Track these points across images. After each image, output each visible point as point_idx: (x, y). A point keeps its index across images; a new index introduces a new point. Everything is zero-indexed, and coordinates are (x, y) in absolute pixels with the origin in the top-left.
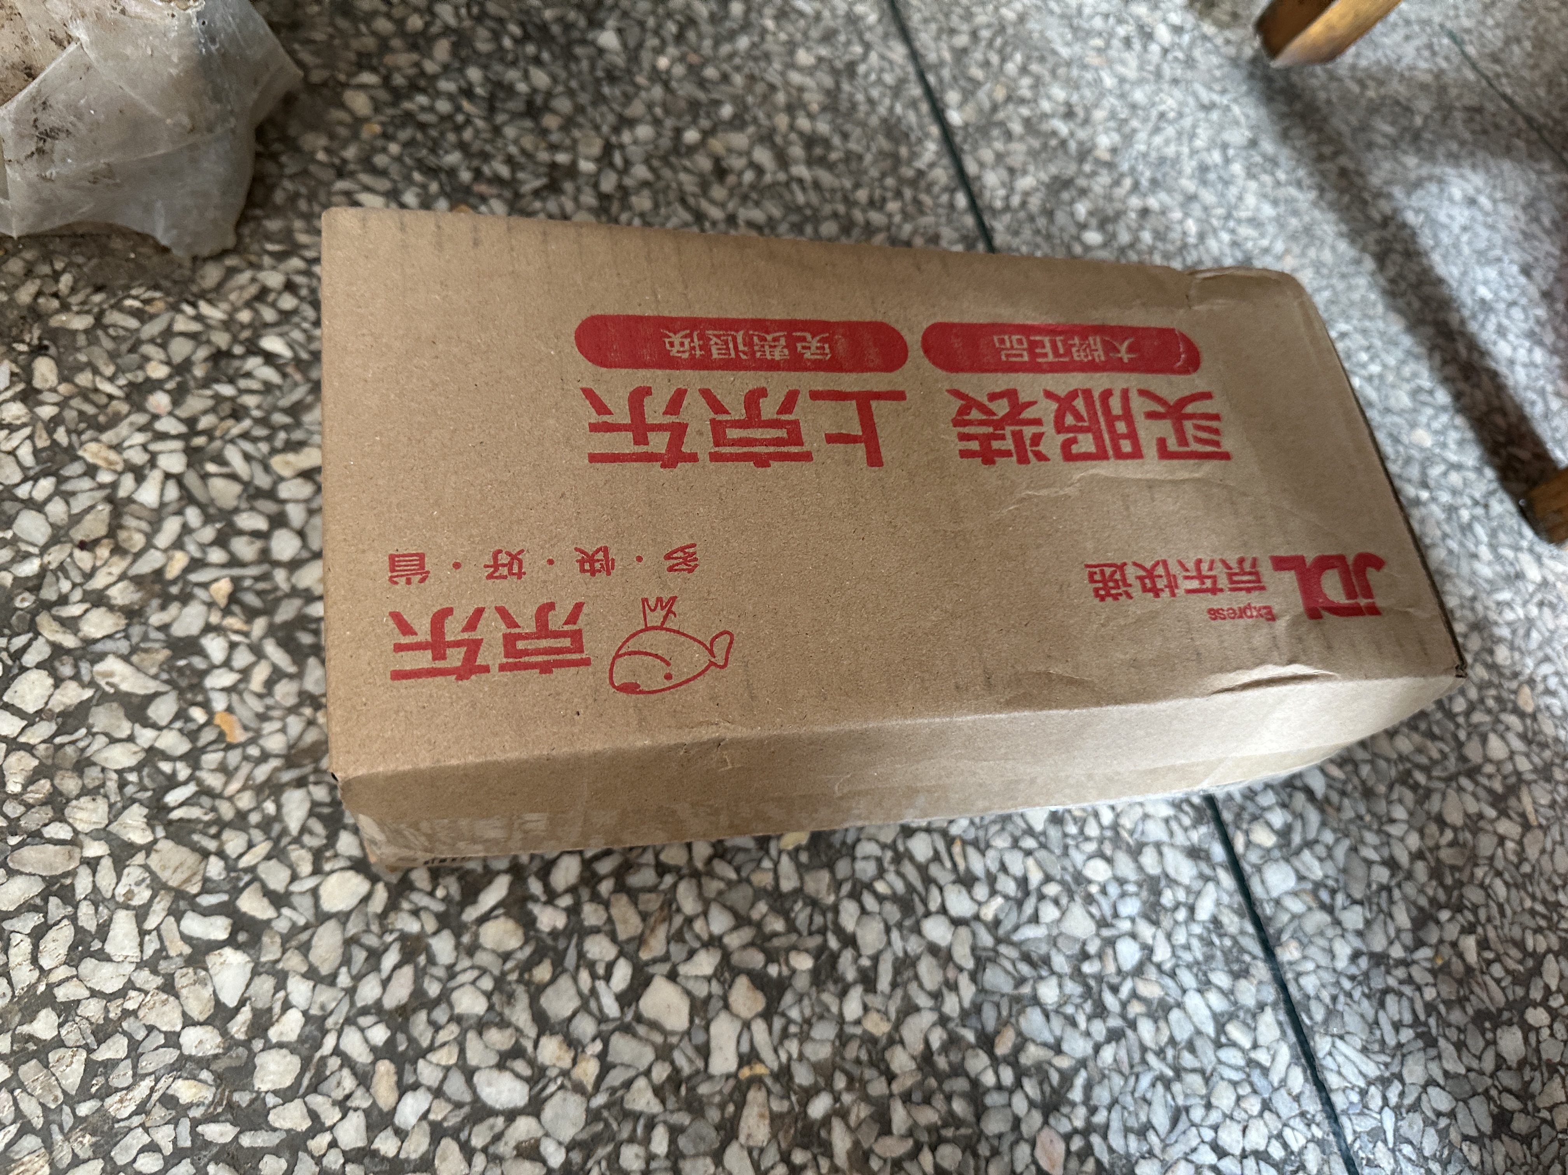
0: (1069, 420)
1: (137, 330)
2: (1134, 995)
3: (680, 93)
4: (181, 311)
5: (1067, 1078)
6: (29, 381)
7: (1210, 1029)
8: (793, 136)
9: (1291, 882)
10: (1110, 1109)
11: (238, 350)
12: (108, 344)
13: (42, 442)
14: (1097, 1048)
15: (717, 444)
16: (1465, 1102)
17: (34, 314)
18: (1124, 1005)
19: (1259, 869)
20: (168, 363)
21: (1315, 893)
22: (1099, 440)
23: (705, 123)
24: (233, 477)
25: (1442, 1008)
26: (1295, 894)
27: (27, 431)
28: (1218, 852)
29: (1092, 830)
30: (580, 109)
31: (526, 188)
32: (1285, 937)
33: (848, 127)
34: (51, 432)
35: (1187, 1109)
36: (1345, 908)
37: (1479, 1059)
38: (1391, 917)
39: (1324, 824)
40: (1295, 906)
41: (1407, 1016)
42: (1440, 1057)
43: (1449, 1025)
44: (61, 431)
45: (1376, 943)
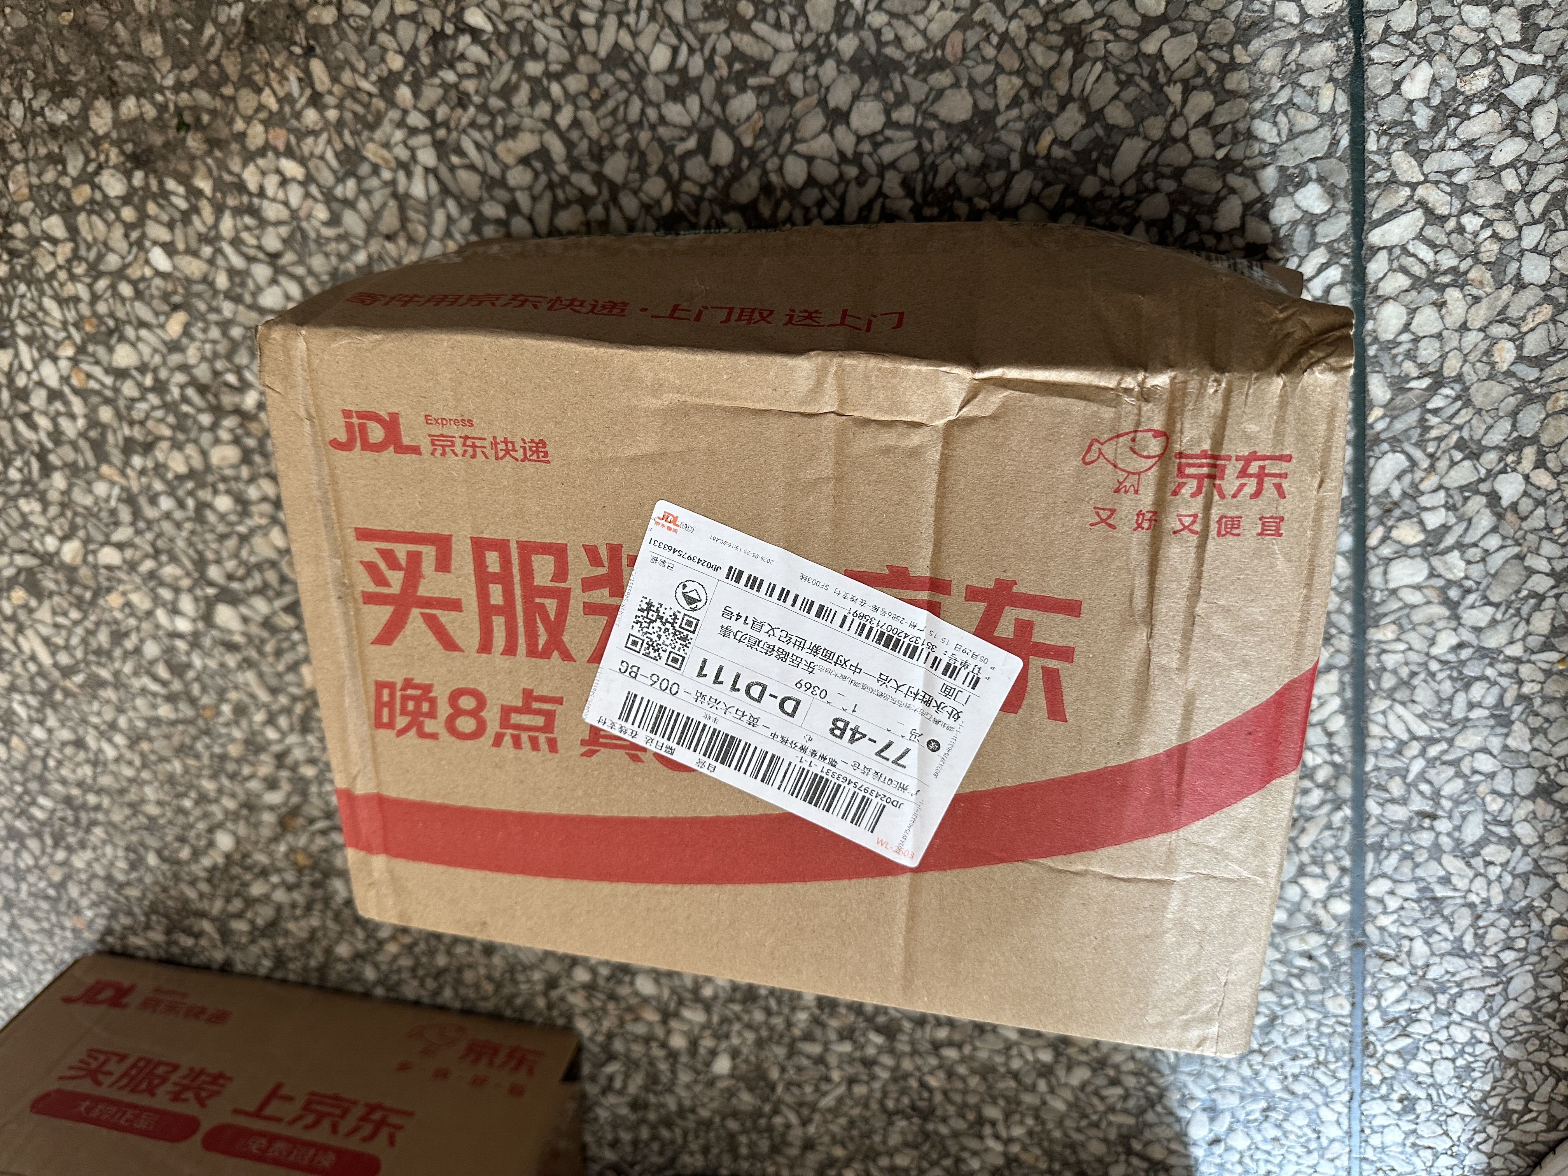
1: (370, 18)
6: (312, 85)
9: (1420, 577)
11: (449, 29)
12: (353, 36)
13: (338, 146)
16: (1513, 770)
19: (1387, 561)
20: (401, 52)
21: (1443, 591)
24: (472, 167)
25: (1538, 702)
26: (1418, 587)
27: (324, 136)
32: (1385, 621)
34: (341, 135)
36: (1472, 607)
37: (1554, 744)
38: (1528, 622)
39: (1494, 530)
40: (1414, 598)
41: (1490, 700)
42: (1507, 735)
43: (1537, 715)
44: (346, 133)
45: (1493, 640)
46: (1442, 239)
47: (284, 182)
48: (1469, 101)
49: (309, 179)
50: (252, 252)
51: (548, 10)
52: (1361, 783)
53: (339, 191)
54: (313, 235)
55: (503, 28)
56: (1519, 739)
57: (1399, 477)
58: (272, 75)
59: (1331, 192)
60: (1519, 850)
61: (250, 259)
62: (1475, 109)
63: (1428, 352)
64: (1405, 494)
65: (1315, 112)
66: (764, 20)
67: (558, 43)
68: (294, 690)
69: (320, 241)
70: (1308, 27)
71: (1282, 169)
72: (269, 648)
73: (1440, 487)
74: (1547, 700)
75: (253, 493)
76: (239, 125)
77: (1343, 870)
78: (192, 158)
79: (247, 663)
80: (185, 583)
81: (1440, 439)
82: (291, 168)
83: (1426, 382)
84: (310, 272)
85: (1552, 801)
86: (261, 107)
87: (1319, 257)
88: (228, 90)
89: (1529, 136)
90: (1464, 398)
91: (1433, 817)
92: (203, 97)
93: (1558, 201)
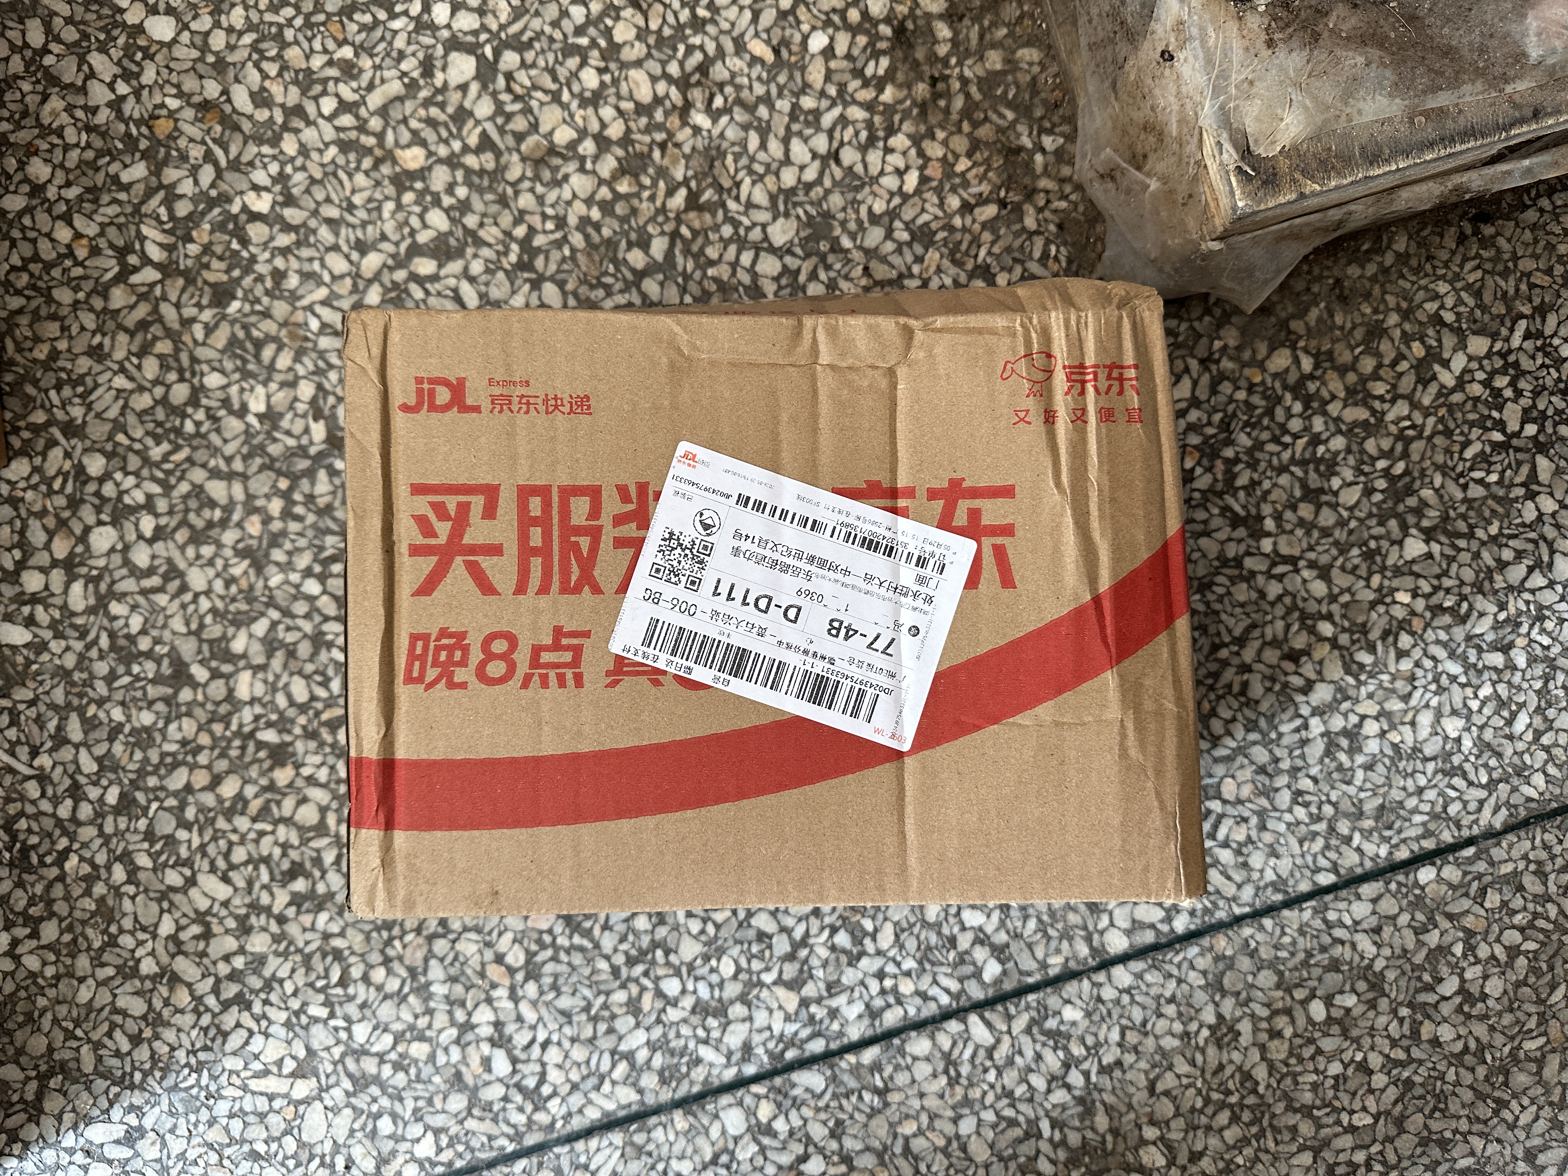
1: (1032, 259)
2: (643, 989)
3: (1374, 615)
5: (587, 934)
6: (977, 205)
7: (623, 1047)
8: (1354, 719)
9: (732, 1131)
10: (569, 964)
12: (1017, 243)
13: (934, 226)
14: (607, 958)
17: (1030, 194)
18: (637, 981)
19: (740, 1103)
21: (725, 1150)
23: (1344, 639)
26: (724, 1132)
27: (940, 214)
28: (750, 1070)
29: (756, 965)
30: (1326, 532)
31: (1230, 500)
32: (691, 1119)
33: (1380, 768)
34: (943, 228)
35: (570, 1023)
39: (780, 1168)
40: (715, 1132)
44: (945, 234)
46: (978, 1061)
47: (900, 173)
48: (1065, 1048)
49: (904, 197)
50: (837, 135)
52: (540, 1148)
53: (897, 224)
54: (859, 197)
57: (807, 1090)
58: (982, 169)
59: (998, 982)
61: (830, 133)
62: (1061, 1054)
63: (902, 1079)
64: (795, 1099)
65: (1047, 955)
68: (390, 137)
69: (855, 204)
70: (1096, 937)
71: (1007, 945)
72: (434, 111)
73: (805, 1121)
75: (607, 112)
76: (941, 135)
77: (450, 1164)
78: (909, 86)
79: (412, 87)
80: (492, 23)
81: (841, 1108)
82: (912, 180)
83: (879, 1084)
84: (828, 192)
86: (957, 157)
87: (954, 986)
88: (966, 127)
89: (1049, 1091)
90: (874, 1113)
92: (959, 103)
93: (1013, 1123)
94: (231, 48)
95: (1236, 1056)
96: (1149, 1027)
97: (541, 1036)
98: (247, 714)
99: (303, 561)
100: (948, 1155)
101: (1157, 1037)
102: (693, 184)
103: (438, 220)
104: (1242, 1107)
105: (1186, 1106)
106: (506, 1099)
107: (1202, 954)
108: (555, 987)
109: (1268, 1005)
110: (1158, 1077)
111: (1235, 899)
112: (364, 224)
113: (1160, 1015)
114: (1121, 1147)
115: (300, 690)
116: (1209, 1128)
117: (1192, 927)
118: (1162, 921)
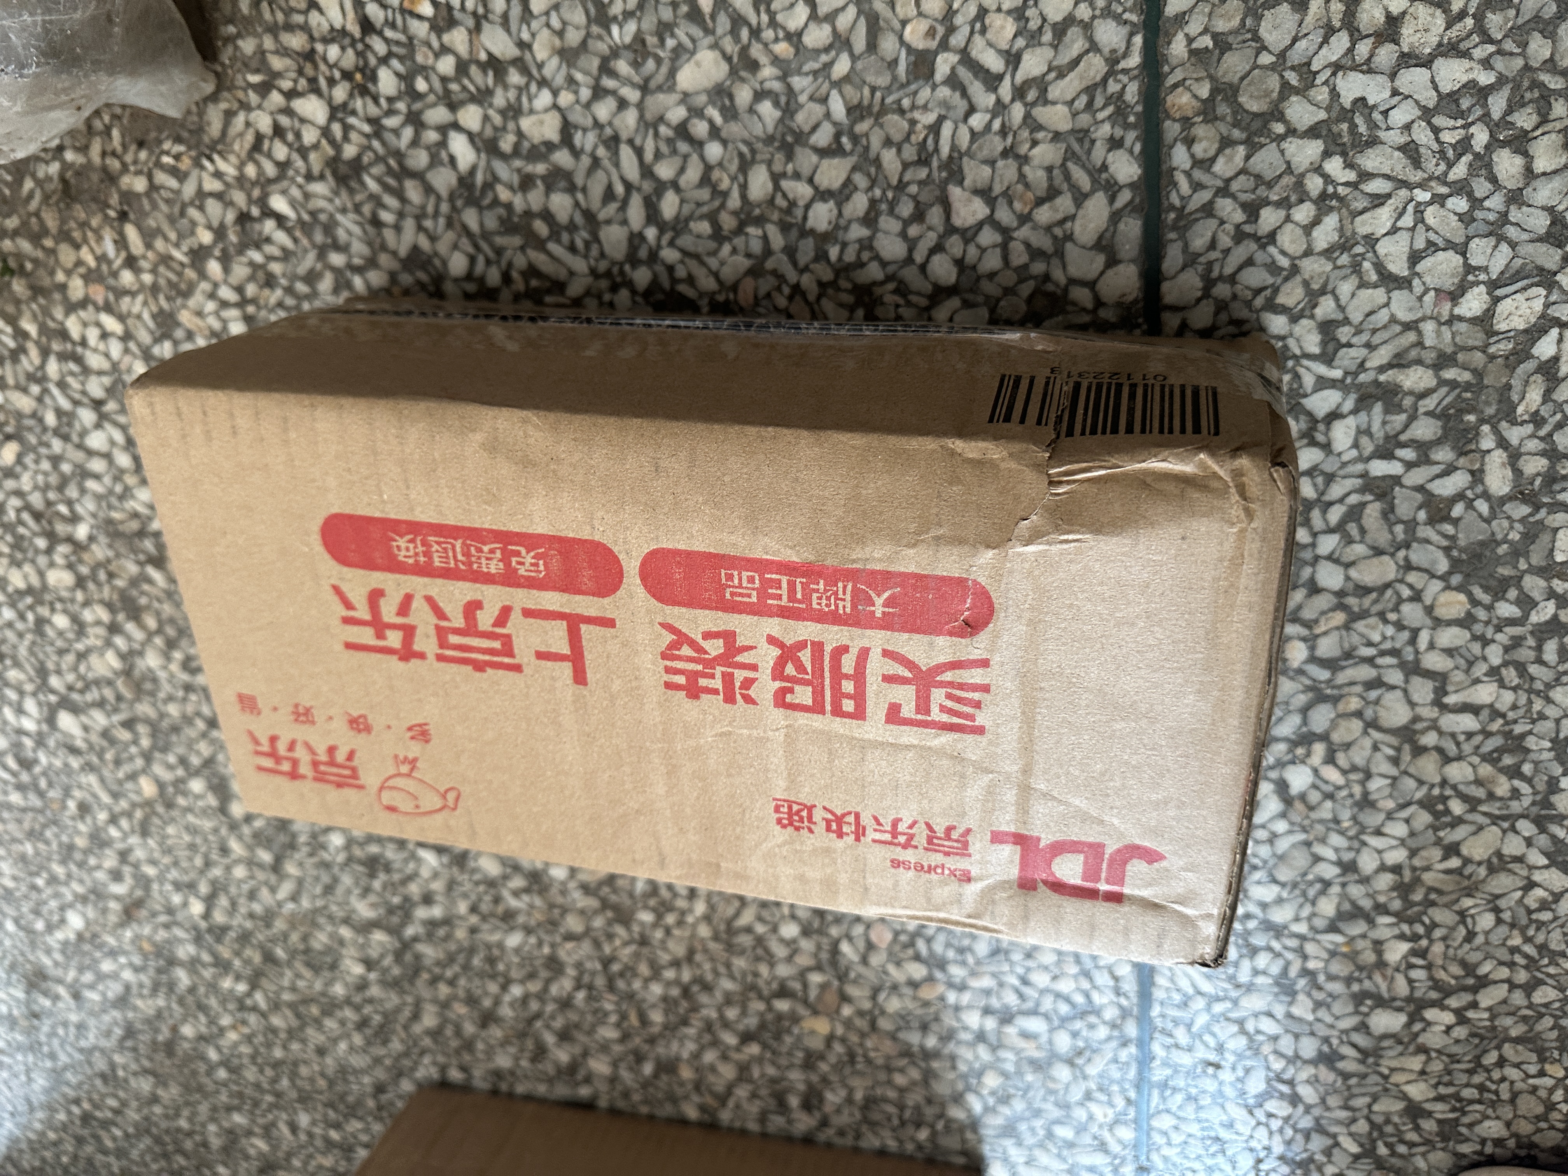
0: (790, 670)
1: (178, 192)
4: (202, 168)
6: (127, 249)
11: (255, 212)
12: (163, 207)
13: (155, 309)
15: (441, 646)
16: (1296, 1036)
17: (109, 177)
20: (209, 227)
22: (818, 694)
25: (1322, 977)
27: (140, 298)
34: (156, 299)
36: (1259, 883)
37: (1337, 1018)
38: (1313, 903)
39: (1283, 815)
41: (1276, 969)
42: (1291, 1003)
43: (1320, 988)
44: (161, 297)
45: (1280, 916)
47: (105, 336)
49: (127, 337)
50: (77, 396)
51: (349, 205)
52: (1146, 1026)
53: (156, 351)
55: (306, 217)
56: (1303, 1009)
58: (90, 234)
60: (1301, 1108)
61: (76, 403)
66: (558, 241)
67: (360, 239)
68: (134, 797)
70: (1103, 313)
72: (109, 756)
74: (1331, 978)
75: (88, 616)
76: (60, 277)
77: (1129, 1101)
78: (18, 302)
79: (89, 767)
80: (29, 687)
82: (111, 323)
85: (1333, 1068)
86: (79, 263)
88: (48, 243)
89: (1327, 447)
91: (1217, 1066)
92: (25, 246)
93: (1355, 513)
94: (81, 881)
95: (1400, 116)
96: (1284, 262)
97: (1014, 981)
98: (625, 1075)
99: (493, 988)
100: (1363, 615)
101: (1308, 253)
102: (142, 557)
103: (197, 785)
104: (1505, 122)
105: (1453, 229)
106: (1075, 1035)
107: (1190, 142)
108: (961, 951)
109: (1330, 31)
110: (1379, 267)
111: (1113, 60)
112: (206, 840)
113: (1272, 237)
114: (1478, 358)
115: (609, 1033)
116: (1516, 198)
117: (1137, 148)
118: (1112, 199)
